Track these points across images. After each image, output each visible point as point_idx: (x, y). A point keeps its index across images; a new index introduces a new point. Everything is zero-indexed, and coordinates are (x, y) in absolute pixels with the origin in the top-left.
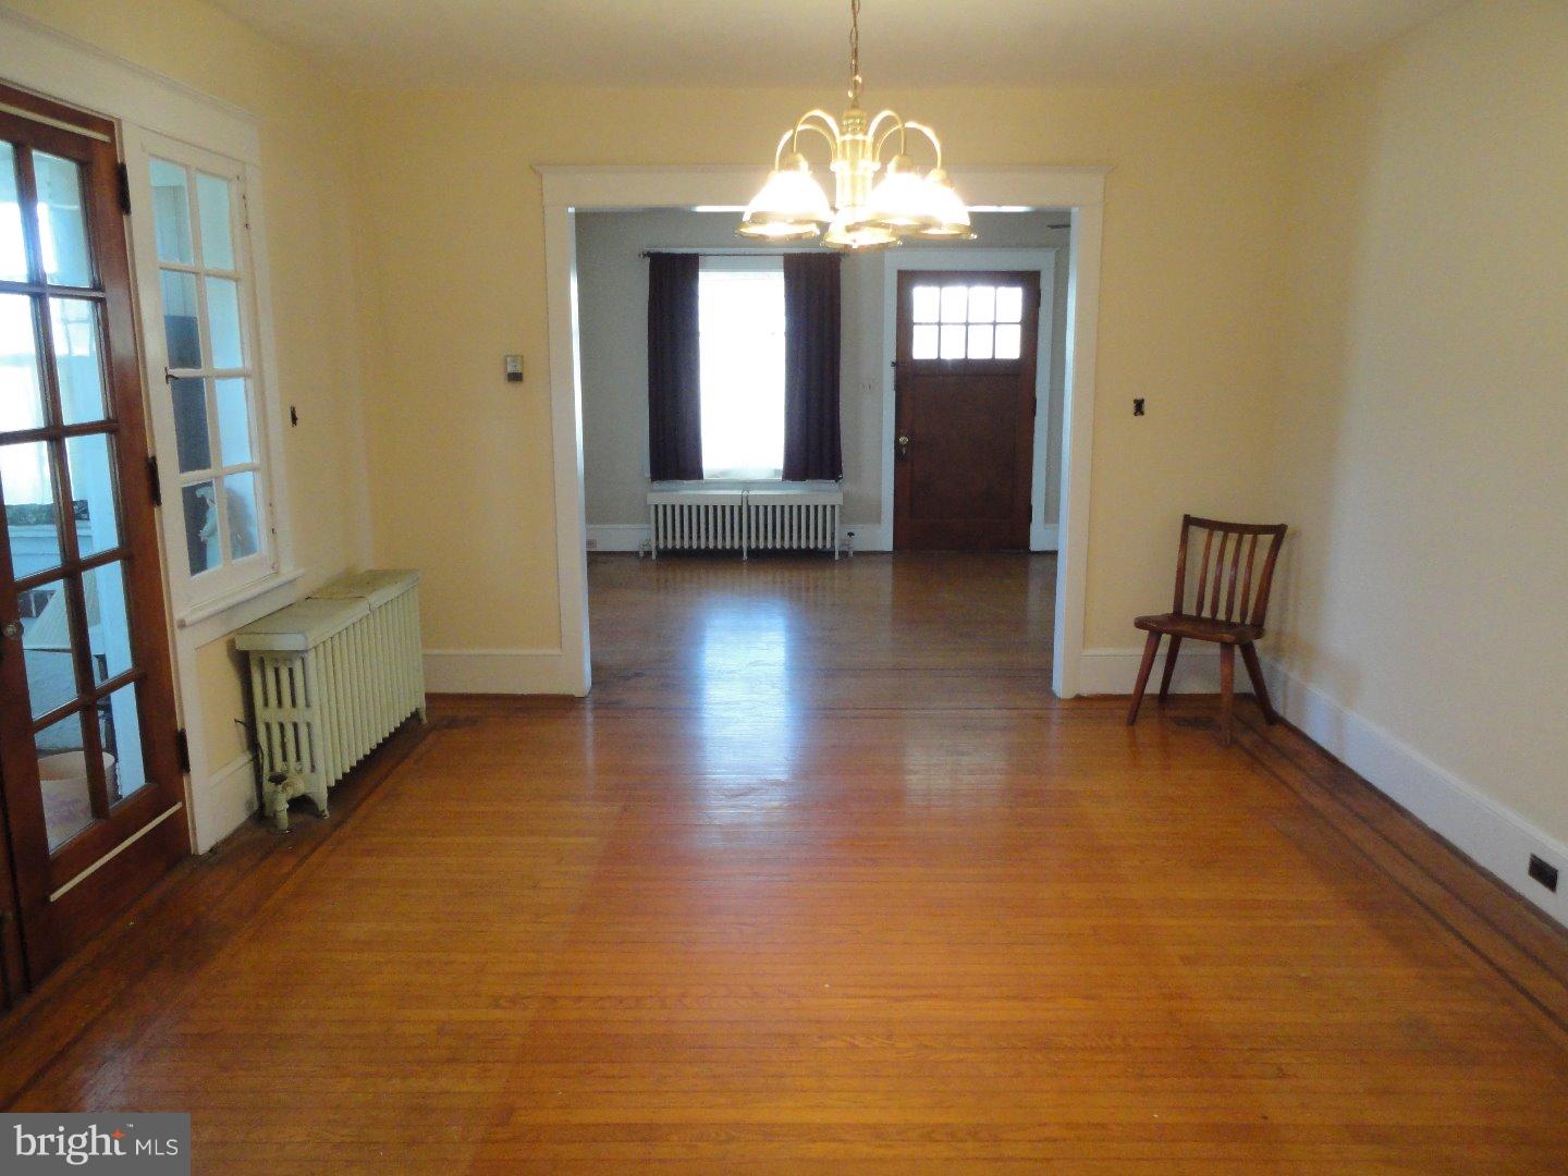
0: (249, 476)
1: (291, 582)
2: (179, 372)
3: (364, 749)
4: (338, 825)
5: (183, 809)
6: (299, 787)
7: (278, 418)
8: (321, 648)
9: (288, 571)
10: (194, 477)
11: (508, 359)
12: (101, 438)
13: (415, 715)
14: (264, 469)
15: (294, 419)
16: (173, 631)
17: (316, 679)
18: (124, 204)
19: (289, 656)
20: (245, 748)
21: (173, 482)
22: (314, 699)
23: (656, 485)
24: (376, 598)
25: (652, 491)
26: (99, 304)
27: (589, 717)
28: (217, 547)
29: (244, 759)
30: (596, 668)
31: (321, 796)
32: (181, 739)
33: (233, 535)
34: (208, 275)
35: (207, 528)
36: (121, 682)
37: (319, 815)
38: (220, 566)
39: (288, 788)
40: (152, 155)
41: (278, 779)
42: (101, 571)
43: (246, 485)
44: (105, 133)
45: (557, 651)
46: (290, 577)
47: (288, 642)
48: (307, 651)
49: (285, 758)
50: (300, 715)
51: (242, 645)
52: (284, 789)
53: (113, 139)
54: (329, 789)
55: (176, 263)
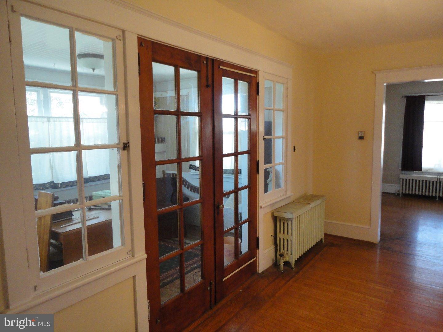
0: (281, 166)
1: (290, 197)
2: (266, 137)
3: (306, 250)
4: (297, 273)
5: (257, 259)
6: (287, 258)
7: (290, 149)
8: (297, 219)
9: (289, 194)
10: (267, 166)
11: (360, 132)
12: (246, 155)
13: (321, 240)
14: (285, 164)
15: (294, 150)
16: (258, 209)
17: (294, 227)
18: (258, 93)
19: (288, 220)
20: (273, 243)
21: (262, 167)
22: (294, 234)
23: (403, 172)
24: (313, 204)
25: (401, 174)
26: (249, 120)
27: (378, 251)
28: (271, 186)
29: (272, 247)
30: (382, 234)
31: (293, 263)
32: (257, 239)
33: (276, 182)
34: (276, 110)
35: (269, 180)
36: (244, 222)
37: (292, 268)
38: (272, 191)
39: (284, 258)
40: (266, 79)
41: (282, 255)
42: (243, 191)
43: (280, 168)
44: (255, 74)
45: (368, 227)
46: (290, 195)
47: (287, 215)
48: (292, 219)
49: (284, 249)
50: (289, 237)
51: (275, 214)
52: (283, 259)
53: (257, 76)
54: (295, 261)
55: (269, 108)
